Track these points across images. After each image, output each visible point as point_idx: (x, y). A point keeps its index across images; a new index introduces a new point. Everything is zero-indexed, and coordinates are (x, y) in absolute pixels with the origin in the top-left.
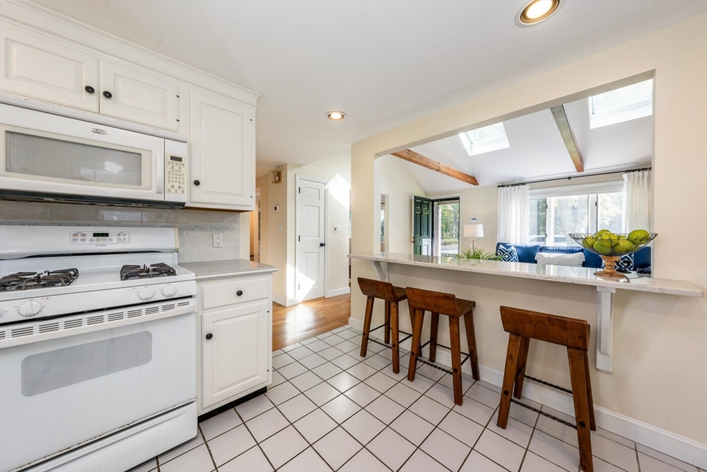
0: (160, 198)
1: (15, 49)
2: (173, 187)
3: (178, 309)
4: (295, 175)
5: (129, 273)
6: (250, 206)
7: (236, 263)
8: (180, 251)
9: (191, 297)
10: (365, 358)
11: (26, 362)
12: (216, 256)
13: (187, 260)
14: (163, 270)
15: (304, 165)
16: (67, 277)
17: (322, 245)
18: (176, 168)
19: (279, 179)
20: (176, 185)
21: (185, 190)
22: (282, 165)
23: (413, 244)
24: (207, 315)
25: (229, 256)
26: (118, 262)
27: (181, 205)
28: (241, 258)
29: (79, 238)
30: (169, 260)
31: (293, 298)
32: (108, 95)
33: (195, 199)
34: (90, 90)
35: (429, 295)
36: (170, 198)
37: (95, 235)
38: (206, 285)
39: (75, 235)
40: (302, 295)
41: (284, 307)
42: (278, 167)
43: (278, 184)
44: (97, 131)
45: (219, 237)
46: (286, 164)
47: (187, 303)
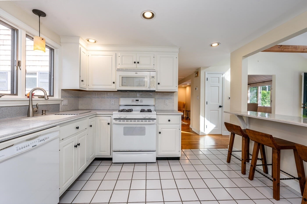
0: (149, 89)
1: (123, 57)
2: (152, 86)
3: (151, 122)
4: (205, 72)
5: (142, 111)
6: (176, 90)
7: (173, 111)
8: (155, 106)
9: (155, 119)
10: (229, 163)
11: (124, 128)
12: (166, 108)
13: (157, 109)
14: (150, 111)
15: (210, 66)
16: (130, 111)
17: (220, 107)
18: (153, 80)
19: (197, 75)
20: (153, 85)
21: (155, 86)
22: (199, 68)
23: (302, 109)
24: (160, 126)
25: (170, 108)
26: (140, 108)
27: (154, 91)
28: (175, 109)
29: (133, 101)
30: (152, 108)
31: (203, 131)
32: (138, 63)
33: (158, 89)
34: (135, 62)
35: (257, 134)
36: (152, 89)
37: (136, 100)
38: (159, 116)
39: (132, 100)
40: (208, 131)
41: (199, 135)
42: (197, 69)
43: (197, 77)
44: (136, 73)
45: (168, 101)
46: (200, 68)
47: (154, 121)
